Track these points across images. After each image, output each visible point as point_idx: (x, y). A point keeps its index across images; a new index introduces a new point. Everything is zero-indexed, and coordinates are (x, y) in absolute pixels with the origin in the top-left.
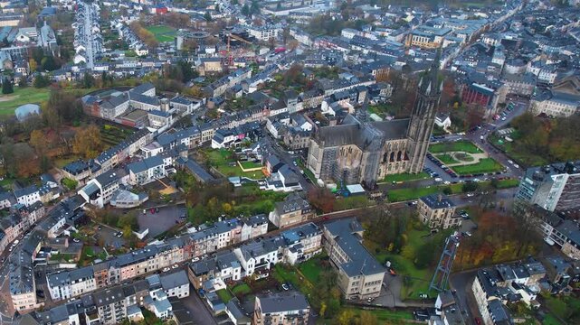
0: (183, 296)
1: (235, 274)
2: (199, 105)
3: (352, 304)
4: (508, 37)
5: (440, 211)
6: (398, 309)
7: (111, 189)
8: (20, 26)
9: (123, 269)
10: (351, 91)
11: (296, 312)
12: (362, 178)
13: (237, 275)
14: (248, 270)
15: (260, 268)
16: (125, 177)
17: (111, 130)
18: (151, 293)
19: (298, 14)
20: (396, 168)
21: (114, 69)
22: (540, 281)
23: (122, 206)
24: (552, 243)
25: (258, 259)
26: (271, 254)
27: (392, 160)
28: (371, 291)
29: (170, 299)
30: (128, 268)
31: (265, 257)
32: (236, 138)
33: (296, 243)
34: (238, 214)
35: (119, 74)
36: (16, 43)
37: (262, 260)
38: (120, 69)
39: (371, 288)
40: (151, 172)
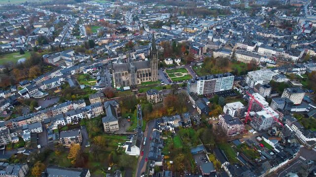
0: (39, 132)
1: (62, 123)
2: (89, 57)
3: (107, 133)
4: (218, 28)
5: (152, 96)
6: (123, 135)
7: (34, 91)
8: (42, 27)
9: (19, 122)
10: (145, 50)
11: (74, 137)
12: (131, 84)
13: (64, 123)
14: (68, 121)
15: (74, 120)
16: (42, 86)
17: (50, 68)
18: (24, 131)
19: (152, 20)
20: (146, 80)
21: (68, 44)
22: (179, 122)
23: (37, 98)
24: (194, 107)
25: (73, 117)
26: (79, 115)
27: (144, 76)
28: (114, 128)
29: (32, 133)
30: (22, 122)
31: (76, 116)
32: (92, 70)
33: (90, 110)
34: (78, 99)
35: (69, 45)
36: (37, 34)
37: (75, 117)
38: (70, 44)
39: (114, 127)
40: (53, 84)
